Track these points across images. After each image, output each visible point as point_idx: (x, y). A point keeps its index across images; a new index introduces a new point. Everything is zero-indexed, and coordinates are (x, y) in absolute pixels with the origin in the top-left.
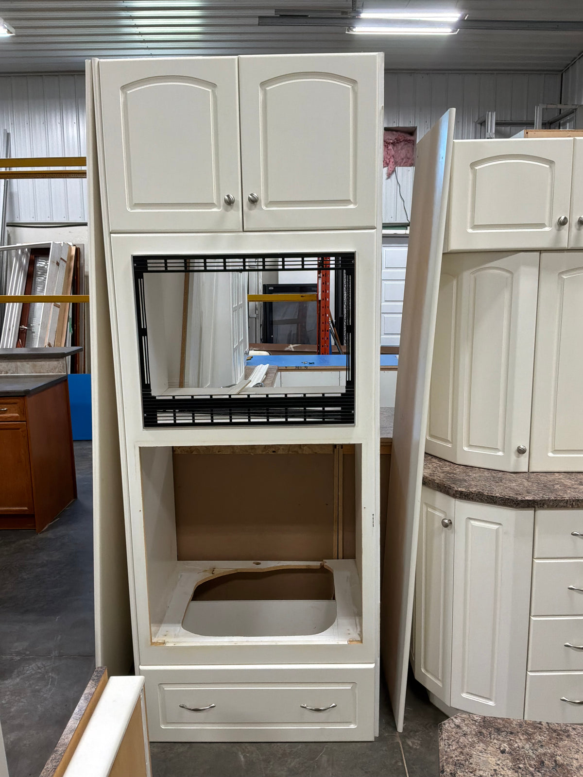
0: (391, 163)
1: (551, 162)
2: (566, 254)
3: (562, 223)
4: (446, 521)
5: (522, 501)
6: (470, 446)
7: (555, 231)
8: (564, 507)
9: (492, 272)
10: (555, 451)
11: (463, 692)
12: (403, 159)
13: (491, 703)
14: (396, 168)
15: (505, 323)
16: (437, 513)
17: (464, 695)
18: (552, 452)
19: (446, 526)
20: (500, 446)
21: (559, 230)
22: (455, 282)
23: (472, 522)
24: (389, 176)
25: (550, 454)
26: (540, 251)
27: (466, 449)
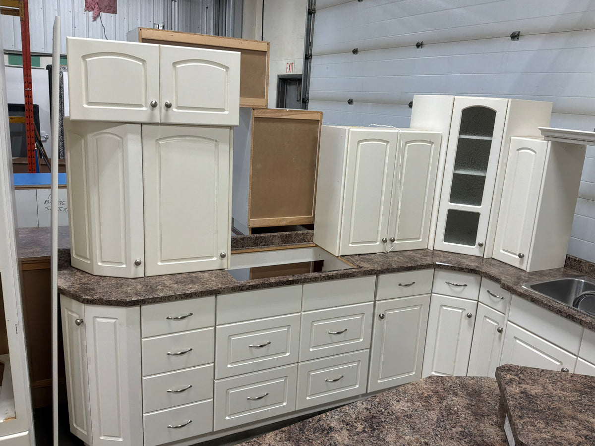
0: (96, 8)
1: (143, 61)
2: (160, 126)
3: (154, 106)
4: (79, 321)
5: (129, 302)
6: (103, 262)
7: (149, 110)
8: (160, 302)
9: (108, 137)
10: (162, 261)
11: (101, 436)
12: (106, 7)
13: (121, 440)
14: (101, 13)
15: (121, 174)
16: (74, 315)
17: (102, 438)
18: (161, 262)
19: (78, 324)
20: (123, 261)
21: (152, 110)
22: (83, 141)
23: (98, 320)
24: (95, 19)
25: (160, 263)
26: (142, 124)
27: (100, 264)
